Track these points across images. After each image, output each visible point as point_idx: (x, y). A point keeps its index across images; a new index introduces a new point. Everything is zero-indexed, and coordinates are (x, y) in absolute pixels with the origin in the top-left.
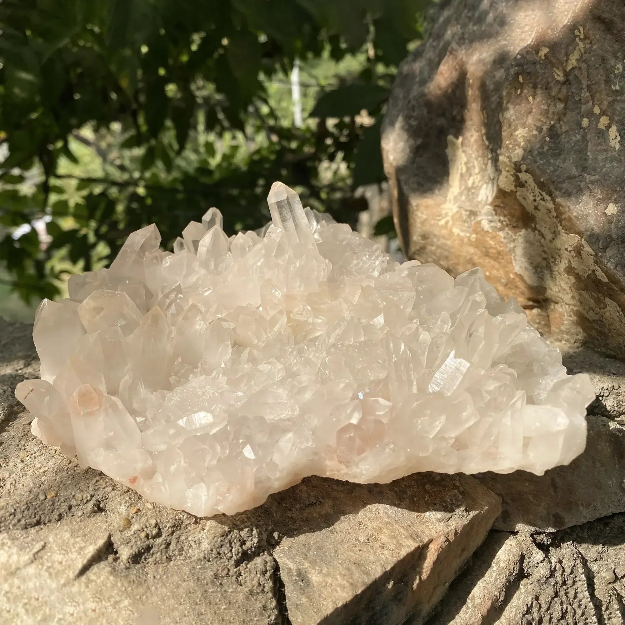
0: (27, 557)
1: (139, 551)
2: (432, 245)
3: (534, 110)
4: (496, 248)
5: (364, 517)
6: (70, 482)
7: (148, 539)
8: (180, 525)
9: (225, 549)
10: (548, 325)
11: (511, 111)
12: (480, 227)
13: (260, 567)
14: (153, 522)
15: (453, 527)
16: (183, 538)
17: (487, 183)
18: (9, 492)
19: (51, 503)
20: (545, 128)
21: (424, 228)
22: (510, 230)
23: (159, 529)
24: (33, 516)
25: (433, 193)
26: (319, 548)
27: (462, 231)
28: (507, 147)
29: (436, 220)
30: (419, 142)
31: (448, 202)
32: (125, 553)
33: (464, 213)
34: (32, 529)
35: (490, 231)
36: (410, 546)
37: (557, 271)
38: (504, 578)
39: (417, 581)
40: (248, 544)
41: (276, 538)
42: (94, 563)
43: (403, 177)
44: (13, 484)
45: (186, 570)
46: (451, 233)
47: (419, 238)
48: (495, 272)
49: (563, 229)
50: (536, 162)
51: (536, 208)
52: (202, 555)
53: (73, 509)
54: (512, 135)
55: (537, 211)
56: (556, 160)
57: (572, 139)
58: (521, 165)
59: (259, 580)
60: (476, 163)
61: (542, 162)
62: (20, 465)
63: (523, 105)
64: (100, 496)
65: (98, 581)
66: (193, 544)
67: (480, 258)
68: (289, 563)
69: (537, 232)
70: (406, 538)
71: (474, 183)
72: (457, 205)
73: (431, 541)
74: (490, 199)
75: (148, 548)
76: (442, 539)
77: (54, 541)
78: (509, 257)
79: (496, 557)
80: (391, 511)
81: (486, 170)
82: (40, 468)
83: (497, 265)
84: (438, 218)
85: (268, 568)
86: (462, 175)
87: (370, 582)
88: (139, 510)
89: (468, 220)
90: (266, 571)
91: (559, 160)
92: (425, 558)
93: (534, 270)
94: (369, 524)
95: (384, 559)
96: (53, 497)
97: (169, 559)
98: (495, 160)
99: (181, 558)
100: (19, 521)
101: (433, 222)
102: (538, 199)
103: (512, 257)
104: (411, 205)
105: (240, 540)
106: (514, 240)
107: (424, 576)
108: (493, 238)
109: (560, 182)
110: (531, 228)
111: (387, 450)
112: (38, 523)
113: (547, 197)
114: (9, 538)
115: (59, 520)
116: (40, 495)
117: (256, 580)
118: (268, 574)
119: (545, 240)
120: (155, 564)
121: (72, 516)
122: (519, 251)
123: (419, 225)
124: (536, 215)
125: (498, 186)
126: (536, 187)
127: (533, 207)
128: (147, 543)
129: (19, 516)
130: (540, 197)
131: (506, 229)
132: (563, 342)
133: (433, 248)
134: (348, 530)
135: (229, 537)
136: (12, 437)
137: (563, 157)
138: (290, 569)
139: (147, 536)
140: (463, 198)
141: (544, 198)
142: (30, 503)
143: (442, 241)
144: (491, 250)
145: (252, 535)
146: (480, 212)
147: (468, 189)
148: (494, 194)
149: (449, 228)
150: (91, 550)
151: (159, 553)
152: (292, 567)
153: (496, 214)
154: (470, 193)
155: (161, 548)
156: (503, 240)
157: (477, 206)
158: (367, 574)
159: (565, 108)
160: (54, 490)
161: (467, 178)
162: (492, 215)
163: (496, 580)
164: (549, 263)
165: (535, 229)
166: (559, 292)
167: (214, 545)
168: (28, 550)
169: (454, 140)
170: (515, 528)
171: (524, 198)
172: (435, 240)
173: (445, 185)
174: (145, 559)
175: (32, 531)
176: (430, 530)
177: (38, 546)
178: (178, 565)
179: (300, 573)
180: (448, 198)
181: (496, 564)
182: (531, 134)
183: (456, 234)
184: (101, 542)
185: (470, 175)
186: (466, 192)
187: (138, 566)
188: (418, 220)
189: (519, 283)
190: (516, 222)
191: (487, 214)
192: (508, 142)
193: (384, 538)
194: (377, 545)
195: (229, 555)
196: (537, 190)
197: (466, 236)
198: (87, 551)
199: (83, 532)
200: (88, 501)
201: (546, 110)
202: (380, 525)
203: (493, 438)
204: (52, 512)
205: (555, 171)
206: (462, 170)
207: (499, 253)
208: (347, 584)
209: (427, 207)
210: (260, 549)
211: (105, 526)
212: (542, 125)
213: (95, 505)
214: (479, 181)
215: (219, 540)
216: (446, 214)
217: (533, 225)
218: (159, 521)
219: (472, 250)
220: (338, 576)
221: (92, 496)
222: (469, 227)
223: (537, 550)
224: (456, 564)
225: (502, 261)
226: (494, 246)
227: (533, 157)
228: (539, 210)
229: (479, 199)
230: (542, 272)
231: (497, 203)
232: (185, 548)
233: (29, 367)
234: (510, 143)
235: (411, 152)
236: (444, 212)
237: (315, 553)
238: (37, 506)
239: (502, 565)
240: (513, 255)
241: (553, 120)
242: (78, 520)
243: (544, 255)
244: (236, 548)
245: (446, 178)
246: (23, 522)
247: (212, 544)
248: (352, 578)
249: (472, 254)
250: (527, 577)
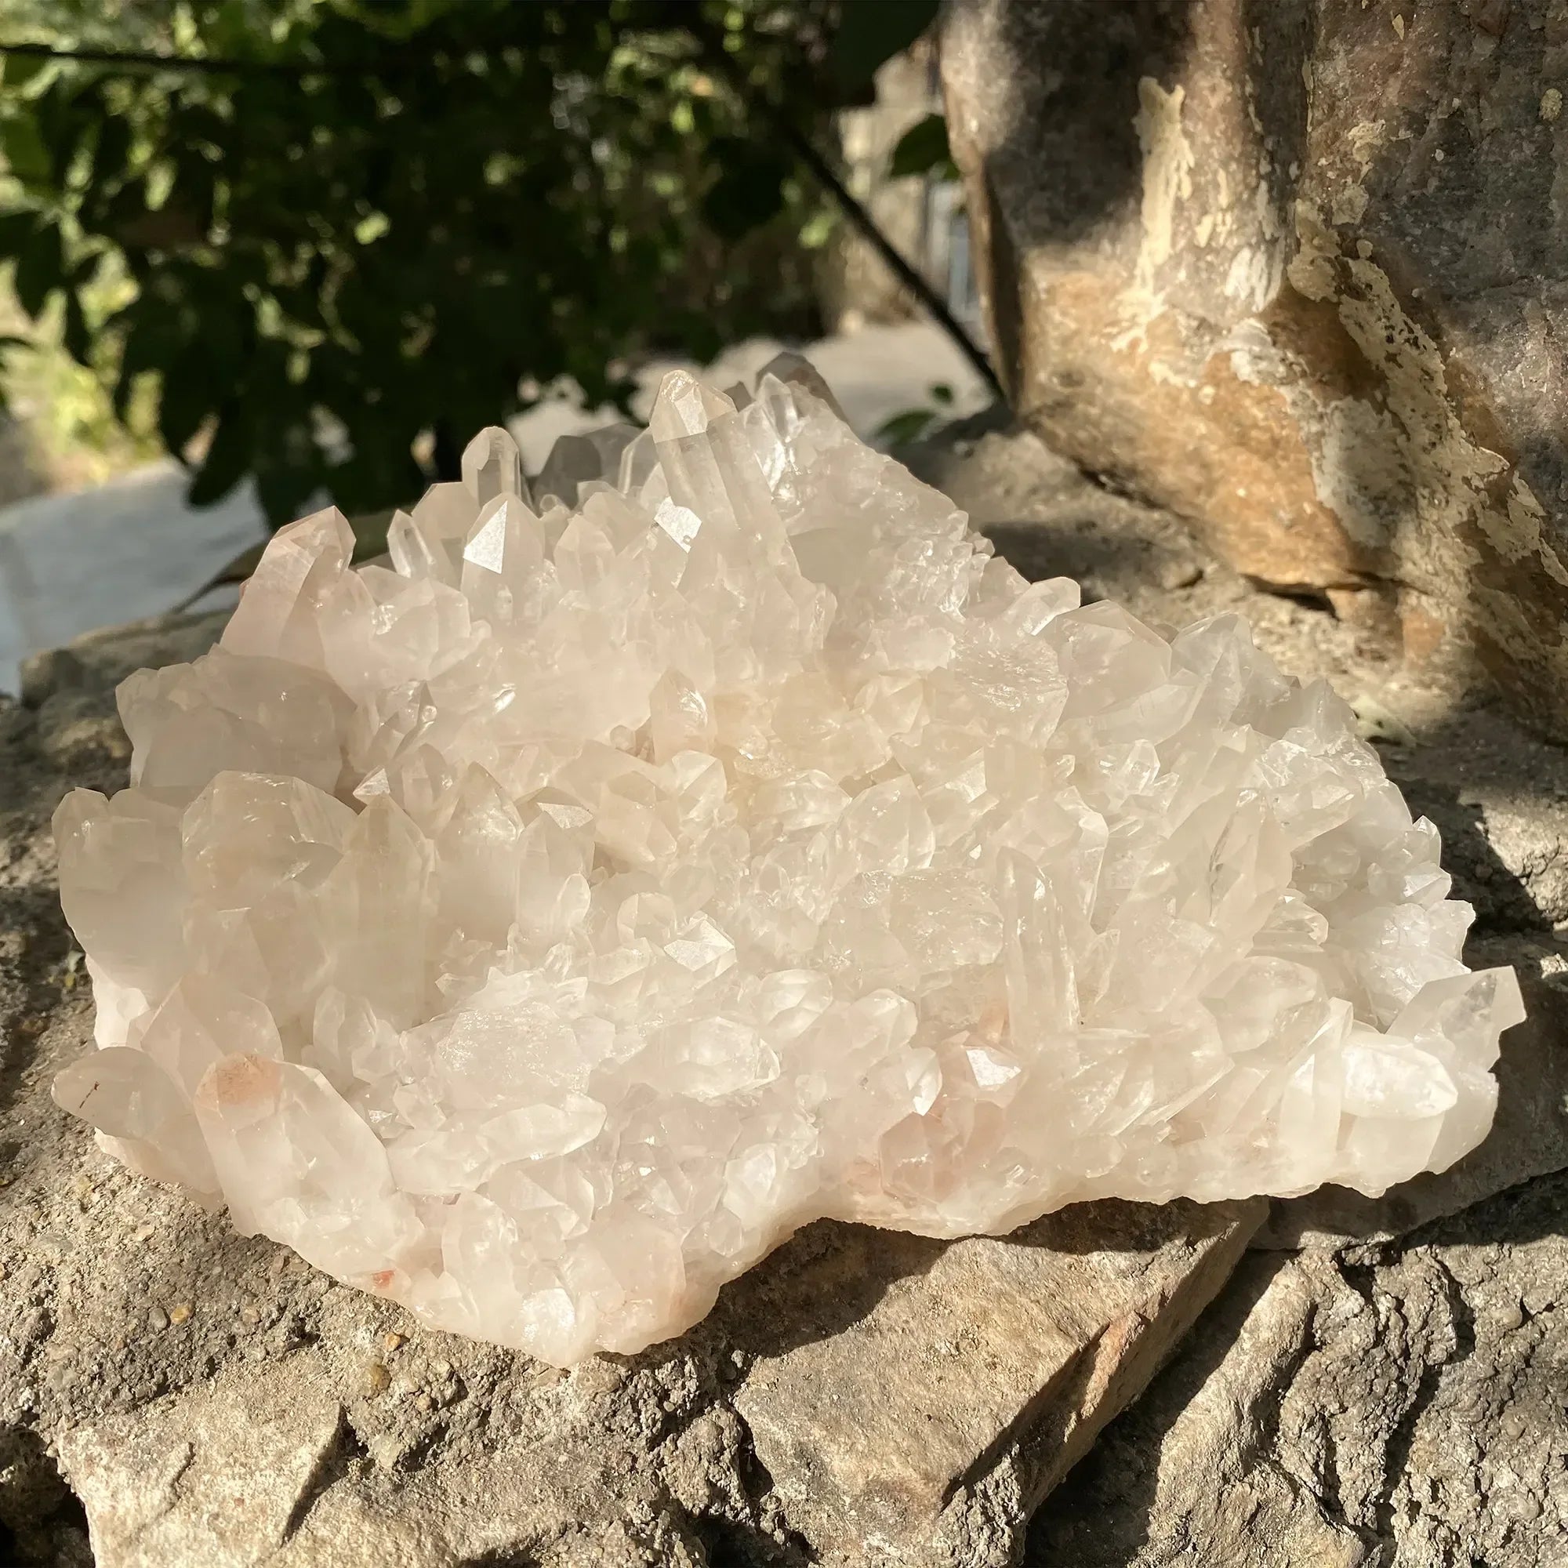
0: (157, 1495)
1: (418, 1443)
2: (1091, 403)
3: (1407, 62)
4: (1268, 429)
5: (944, 1280)
6: (217, 1270)
7: (436, 1409)
8: (509, 1366)
9: (623, 1419)
11: (1340, 63)
12: (1228, 368)
13: (707, 1443)
14: (443, 1369)
15: (1156, 1288)
16: (518, 1395)
17: (1254, 248)
18: (74, 1308)
19: (184, 1336)
20: (1435, 118)
21: (1070, 356)
22: (1310, 386)
23: (460, 1381)
24: (146, 1376)
25: (1096, 250)
26: (845, 1383)
27: (1179, 371)
28: (1322, 175)
29: (1103, 336)
30: (1055, 82)
31: (1138, 281)
32: (386, 1452)
33: (1182, 320)
34: (151, 1405)
35: (1256, 382)
36: (1055, 1355)
37: (1435, 523)
38: (1269, 1365)
39: (1073, 1424)
40: (676, 1396)
41: (739, 1365)
42: (317, 1491)
43: (1006, 193)
44: (79, 1283)
45: (532, 1470)
46: (1145, 377)
47: (1055, 380)
48: (1260, 491)
49: (1462, 427)
50: (1401, 233)
51: (1391, 358)
52: (567, 1429)
53: (241, 1344)
54: (1337, 136)
55: (1391, 364)
56: (1459, 220)
57: (1507, 159)
58: (1357, 239)
59: (707, 1474)
60: (1222, 177)
61: (1418, 232)
62: (82, 1222)
63: (1376, 43)
64: (302, 1306)
65: (338, 1541)
66: (543, 1405)
67: (1224, 447)
68: (775, 1429)
69: (1387, 415)
70: (1047, 1332)
71: (1213, 235)
72: (1161, 296)
73: (1104, 1329)
74: (1261, 303)
75: (439, 1432)
76: (1132, 1320)
77: (211, 1436)
78: (1304, 457)
79: (1251, 1317)
80: (1006, 1257)
81: (1250, 205)
82: (134, 1230)
83: (1268, 472)
84: (1109, 330)
85: (725, 1442)
86: (1179, 205)
87: (967, 1465)
88: (404, 1339)
89: (1195, 340)
90: (722, 1450)
91: (1465, 224)
92: (1091, 1370)
93: (1371, 507)
94: (957, 1299)
95: (998, 1399)
96: (185, 1320)
97: (490, 1447)
99: (519, 1441)
100: (116, 1392)
101: (1094, 341)
102: (1399, 339)
103: (1314, 462)
104: (1034, 284)
105: (655, 1393)
106: (1321, 417)
107: (1088, 1410)
108: (1263, 400)
109: (1465, 298)
110: (1373, 400)
111: (1010, 1184)
112: (162, 1389)
113: (1427, 341)
114: (101, 1443)
115: (211, 1374)
116: (153, 1314)
117: (699, 1476)
118: (727, 1455)
119: (1409, 439)
120: (459, 1464)
121: (241, 1360)
122: (1332, 449)
123: (1055, 347)
124: (1389, 374)
125: (1285, 277)
126: (1397, 307)
127: (1384, 354)
128: (435, 1419)
129: (112, 1380)
130: (1406, 334)
131: (1301, 382)
132: (1435, 690)
133: (1094, 411)
134: (907, 1322)
135: (631, 1389)
136: (37, 1122)
137: (1478, 210)
138: (778, 1443)
139: (433, 1405)
140: (1182, 275)
141: (1416, 338)
142: (134, 1341)
143: (1118, 396)
144: (1254, 433)
145: (683, 1376)
146: (1229, 331)
147: (1198, 251)
148: (1273, 294)
149: (1138, 361)
150: (305, 1459)
151: (465, 1439)
152: (783, 1441)
153: (1274, 343)
154: (1202, 265)
155: (469, 1427)
156: (1290, 410)
157: (1222, 309)
158: (960, 1442)
159: (1497, 57)
160: (185, 1299)
161: (1194, 215)
162: (1262, 343)
163: (1250, 1370)
164: (1414, 495)
165: (1381, 407)
166: (1436, 574)
167: (597, 1415)
168: (154, 1472)
169: (1162, 94)
170: (1297, 1243)
171: (1361, 327)
172: (1099, 390)
173: (1131, 226)
174: (435, 1455)
175: (152, 1411)
176: (1102, 1301)
177: (176, 1459)
178: (513, 1461)
179: (802, 1451)
180: (1138, 272)
181: (1251, 1332)
182: (1394, 139)
183: (1158, 379)
184: (325, 1434)
185: (1205, 212)
186: (1189, 258)
187: (421, 1475)
188: (1053, 333)
189: (1327, 530)
190: (1330, 373)
191: (1250, 338)
192: (1323, 162)
193: (995, 1338)
194: (980, 1358)
195: (634, 1429)
196: (1399, 317)
197: (1186, 386)
198: (296, 1464)
199: (276, 1404)
200: (273, 1323)
201: (1441, 60)
202: (984, 1303)
203: (1264, 1113)
204: (191, 1357)
205: (1457, 256)
206: (1179, 187)
207: (1276, 442)
208: (915, 1475)
209: (1077, 297)
210: (703, 1401)
211: (325, 1384)
212: (1426, 110)
213: (292, 1331)
214: (1230, 233)
215: (608, 1400)
216: (1133, 321)
217: (1379, 396)
218: (456, 1365)
219: (1202, 428)
220: (894, 1458)
221: (282, 1310)
222: (1195, 362)
223: (1347, 1290)
225: (1284, 464)
226: (1262, 424)
227: (1395, 217)
228: (1400, 366)
229: (1229, 290)
230: (1392, 513)
231: (1280, 319)
232: (526, 1418)
234: (1332, 165)
235: (1029, 111)
236: (1125, 313)
237: (835, 1397)
238: (151, 1348)
239: (1265, 1335)
240: (1316, 454)
241: (1458, 95)
242: (258, 1371)
243: (1402, 475)
244: (649, 1411)
245: (1132, 204)
246: (125, 1394)
247: (593, 1412)
248: (925, 1459)
249: (1202, 437)
250: (1319, 1349)
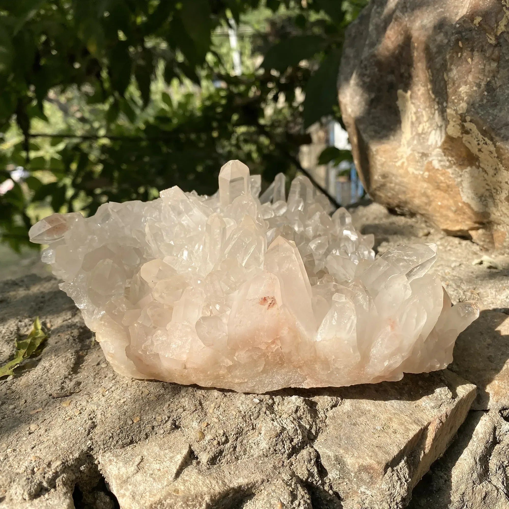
0: (133, 469)
1: (215, 455)
2: (391, 183)
3: (473, 70)
4: (446, 183)
5: (376, 411)
6: (147, 408)
7: (219, 445)
8: (242, 432)
9: (279, 447)
10: (492, 242)
11: (455, 72)
12: (432, 166)
13: (306, 457)
14: (221, 432)
15: (444, 412)
16: (245, 441)
17: (436, 130)
18: (102, 421)
19: (138, 426)
20: (483, 84)
21: (384, 169)
22: (457, 167)
23: (226, 437)
24: (127, 437)
25: (389, 139)
26: (348, 438)
27: (417, 170)
28: (453, 102)
29: (393, 162)
30: (373, 96)
31: (402, 146)
32: (204, 458)
33: (417, 155)
34: (128, 447)
35: (440, 168)
36: (415, 430)
37: (499, 200)
38: (483, 446)
39: (422, 455)
40: (295, 441)
41: (314, 434)
42: (183, 468)
43: (361, 127)
44: (103, 414)
45: (251, 465)
46: (407, 172)
47: (380, 177)
48: (445, 202)
49: (503, 166)
50: (478, 113)
51: (480, 150)
52: (261, 453)
53: (156, 429)
54: (456, 91)
56: (494, 110)
57: (505, 93)
58: (465, 116)
59: (307, 467)
60: (424, 113)
61: (483, 113)
62: (103, 399)
63: (464, 66)
64: (175, 417)
65: (192, 480)
66: (253, 445)
67: (432, 191)
68: (327, 451)
69: (480, 169)
70: (411, 423)
71: (423, 129)
72: (410, 149)
73: (429, 424)
74: (439, 144)
75: (221, 452)
76: (438, 421)
77: (148, 454)
78: (457, 189)
79: (475, 431)
80: (395, 404)
81: (433, 118)
82: (120, 400)
83: (446, 196)
84: (395, 160)
85: (312, 457)
86: (412, 123)
87: (391, 459)
88: (208, 424)
89: (421, 160)
90: (311, 460)
91: (496, 110)
92: (426, 437)
93: (479, 200)
94: (381, 416)
95: (398, 441)
96: (138, 421)
97: (237, 458)
98: (443, 111)
99: (246, 457)
100: (117, 442)
101: (391, 164)
102: (481, 143)
103: (460, 190)
104: (371, 150)
105: (289, 439)
106: (461, 176)
107: (427, 451)
108: (443, 174)
109: (499, 129)
110: (476, 165)
112: (132, 442)
113: (489, 142)
114: (113, 456)
115: (147, 438)
116: (128, 420)
117: (304, 467)
118: (313, 462)
119: (488, 175)
120: (227, 464)
121: (156, 434)
122: (466, 184)
123: (379, 167)
124: (480, 156)
125: (446, 133)
126: (480, 134)
127: (477, 150)
128: (219, 448)
129: (116, 438)
130: (483, 142)
131: (454, 167)
132: (506, 255)
133: (392, 185)
134: (366, 422)
135: (281, 437)
136: (86, 377)
137: (499, 107)
138: (329, 456)
139: (219, 443)
140: (415, 142)
141: (486, 142)
142: (122, 427)
143: (400, 179)
144: (441, 185)
145: (297, 434)
146: (431, 154)
147: (419, 135)
148: (443, 140)
149: (405, 168)
150: (179, 459)
151: (229, 455)
152: (331, 455)
153: (445, 155)
154: (421, 138)
155: (230, 451)
156: (451, 176)
157: (428, 149)
158: (388, 453)
159: (498, 67)
160: (138, 416)
161: (417, 125)
162: (441, 156)
163: (477, 447)
164: (491, 193)
165: (478, 167)
166: (501, 216)
167: (271, 445)
168: (131, 463)
169: (404, 93)
170: (487, 407)
171: (469, 143)
172: (393, 178)
173: (398, 131)
174: (220, 460)
175: (129, 448)
176: (428, 416)
177: (138, 460)
178: (244, 463)
179: (337, 458)
180: (402, 143)
181: (476, 435)
182: (472, 90)
183: (411, 173)
184: (185, 451)
185: (420, 123)
186: (416, 137)
187: (215, 466)
188: (378, 163)
189: (467, 210)
190: (462, 161)
191: (437, 155)
192: (453, 98)
193: (395, 425)
194: (390, 431)
195: (283, 450)
196: (480, 136)
197: (420, 174)
198: (176, 460)
199: (168, 445)
200: (166, 421)
201: (483, 69)
202: (390, 416)
204: (140, 433)
205: (494, 119)
206: (412, 118)
207: (448, 186)
208: (374, 462)
209: (385, 151)
210: (304, 444)
211: (184, 439)
212: (480, 82)
213: (172, 424)
214: (428, 128)
215: (274, 440)
216: (402, 157)
217: (477, 164)
218: (225, 431)
219: (425, 185)
220: (367, 458)
221: (169, 417)
222: (422, 166)
223: (505, 422)
224: (447, 439)
225: (451, 193)
226: (444, 181)
227: (475, 109)
228: (482, 152)
229: (429, 143)
230: (486, 200)
231: (446, 147)
232: (248, 449)
233: (76, 317)
234: (456, 98)
235: (366, 104)
236: (399, 155)
237: (346, 442)
238: (128, 429)
239: (481, 436)
240: (461, 187)
241: (489, 77)
242: (162, 436)
243: (487, 187)
244: (287, 444)
245: (398, 126)
246: (120, 442)
247: (270, 444)
248: (377, 458)
249: (426, 188)
250: (499, 443)
